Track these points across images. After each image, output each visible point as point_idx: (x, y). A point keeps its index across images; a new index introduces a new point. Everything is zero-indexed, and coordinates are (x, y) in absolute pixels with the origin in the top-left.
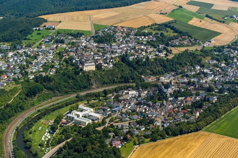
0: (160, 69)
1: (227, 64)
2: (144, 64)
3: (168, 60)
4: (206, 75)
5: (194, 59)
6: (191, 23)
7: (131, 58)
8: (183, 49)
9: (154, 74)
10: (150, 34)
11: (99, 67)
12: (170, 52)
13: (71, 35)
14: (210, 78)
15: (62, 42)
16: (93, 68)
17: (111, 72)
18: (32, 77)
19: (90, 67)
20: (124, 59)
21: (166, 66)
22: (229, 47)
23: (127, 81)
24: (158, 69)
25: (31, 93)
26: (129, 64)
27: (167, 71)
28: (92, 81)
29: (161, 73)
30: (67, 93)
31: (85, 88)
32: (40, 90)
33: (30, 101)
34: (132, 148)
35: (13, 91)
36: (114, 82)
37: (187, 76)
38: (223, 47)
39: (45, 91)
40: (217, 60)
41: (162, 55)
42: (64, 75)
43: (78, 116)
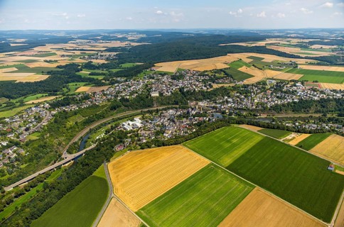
0: (201, 97)
1: (245, 96)
2: (192, 94)
3: (207, 92)
4: (227, 102)
5: (225, 92)
6: (239, 69)
7: (185, 90)
8: (220, 85)
9: (196, 100)
10: (208, 75)
11: (161, 94)
12: (211, 86)
13: (161, 74)
14: (229, 105)
15: (153, 78)
16: (158, 95)
17: (169, 98)
18: (119, 98)
19: (155, 94)
20: (181, 90)
21: (205, 96)
22: (253, 85)
23: (177, 103)
24: (199, 97)
25: (113, 108)
26: (183, 93)
27: (205, 99)
28: (154, 102)
29: (201, 100)
30: (137, 109)
31: (149, 106)
32: (119, 106)
33: (112, 112)
34: (126, 152)
35: (103, 106)
36: (169, 104)
37: (216, 103)
38: (248, 85)
39: (123, 107)
40: (240, 93)
41: (205, 88)
42: (140, 98)
43: (129, 124)
